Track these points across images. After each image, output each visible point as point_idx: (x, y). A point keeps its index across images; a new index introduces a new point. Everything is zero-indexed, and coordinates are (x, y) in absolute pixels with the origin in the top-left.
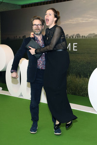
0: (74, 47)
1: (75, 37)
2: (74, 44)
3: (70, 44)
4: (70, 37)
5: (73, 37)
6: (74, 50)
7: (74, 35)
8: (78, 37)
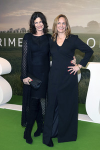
0: (19, 42)
1: (21, 32)
2: (19, 39)
3: (14, 39)
4: (15, 31)
5: (18, 31)
6: (19, 46)
7: (19, 29)
8: (23, 31)
